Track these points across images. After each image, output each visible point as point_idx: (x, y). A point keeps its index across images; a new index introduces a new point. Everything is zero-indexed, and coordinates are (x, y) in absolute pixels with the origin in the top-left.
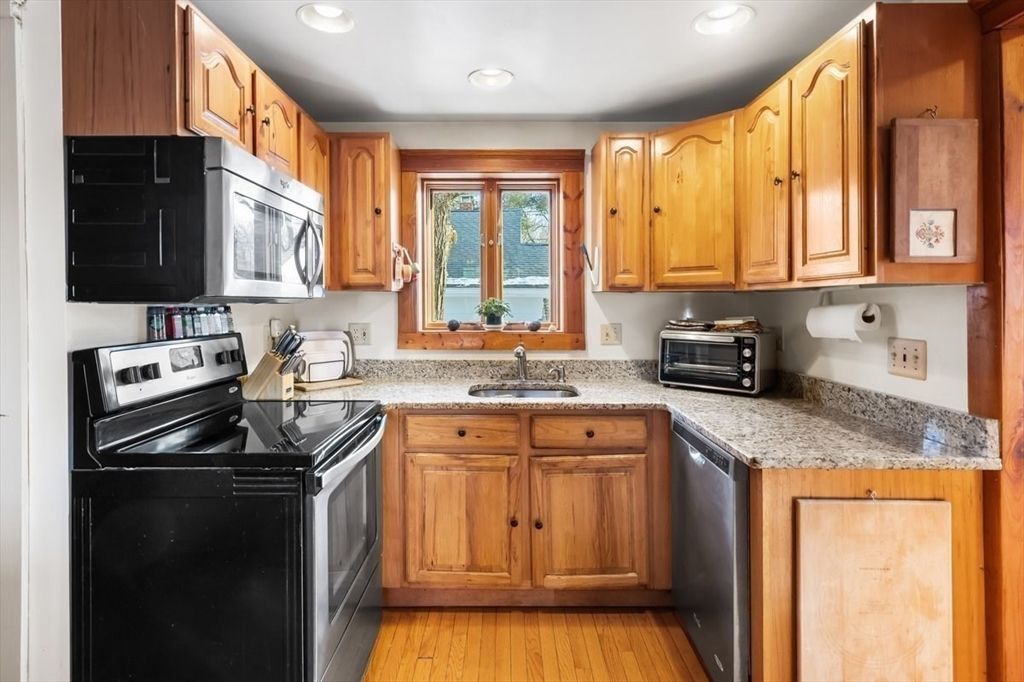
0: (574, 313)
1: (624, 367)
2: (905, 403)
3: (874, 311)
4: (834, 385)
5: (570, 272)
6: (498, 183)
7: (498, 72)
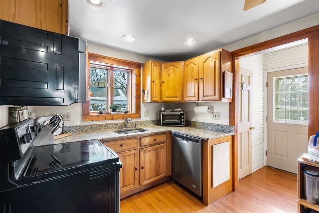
0: (138, 108)
1: (150, 122)
2: (217, 125)
3: (210, 107)
4: (200, 122)
5: (137, 97)
6: (114, 68)
7: (131, 37)
